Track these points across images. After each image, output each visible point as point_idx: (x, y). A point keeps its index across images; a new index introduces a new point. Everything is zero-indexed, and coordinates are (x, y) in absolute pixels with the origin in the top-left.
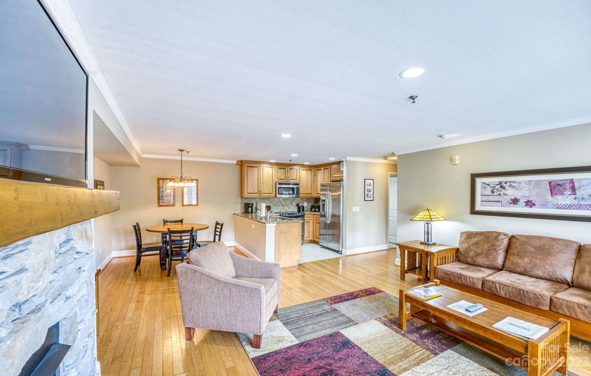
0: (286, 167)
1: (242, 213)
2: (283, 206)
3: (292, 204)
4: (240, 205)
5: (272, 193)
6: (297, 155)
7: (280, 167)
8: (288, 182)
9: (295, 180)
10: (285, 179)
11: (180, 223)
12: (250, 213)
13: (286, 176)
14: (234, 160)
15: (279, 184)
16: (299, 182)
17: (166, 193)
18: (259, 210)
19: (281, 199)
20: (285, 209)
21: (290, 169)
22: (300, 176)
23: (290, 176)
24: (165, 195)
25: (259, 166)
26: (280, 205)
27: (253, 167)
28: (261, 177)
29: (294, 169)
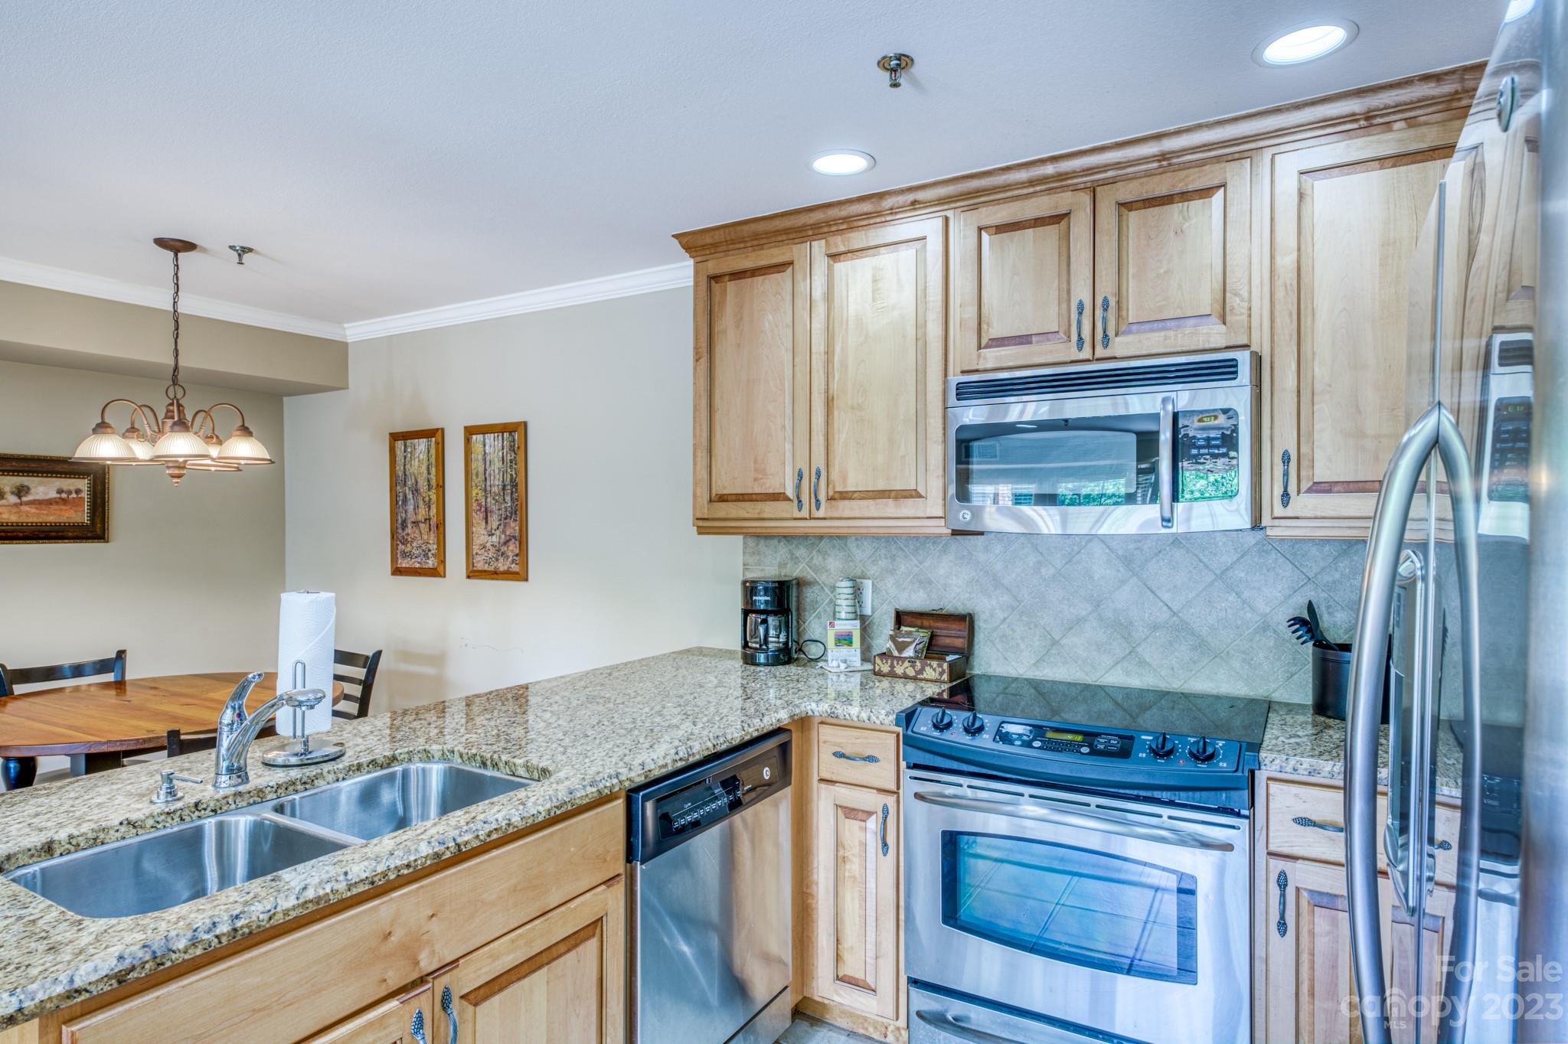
0: (1080, 203)
2: (1122, 623)
3: (1247, 606)
5: (917, 494)
7: (1004, 213)
8: (1095, 359)
9: (1205, 316)
10: (1063, 333)
13: (1081, 292)
16: (1261, 342)
17: (416, 507)
18: (844, 639)
19: (1097, 548)
20: (1142, 663)
21: (1126, 206)
22: (1286, 261)
23: (1132, 287)
24: (411, 517)
25: (797, 252)
26: (1083, 609)
27: (754, 272)
28: (819, 346)
29: (1185, 196)
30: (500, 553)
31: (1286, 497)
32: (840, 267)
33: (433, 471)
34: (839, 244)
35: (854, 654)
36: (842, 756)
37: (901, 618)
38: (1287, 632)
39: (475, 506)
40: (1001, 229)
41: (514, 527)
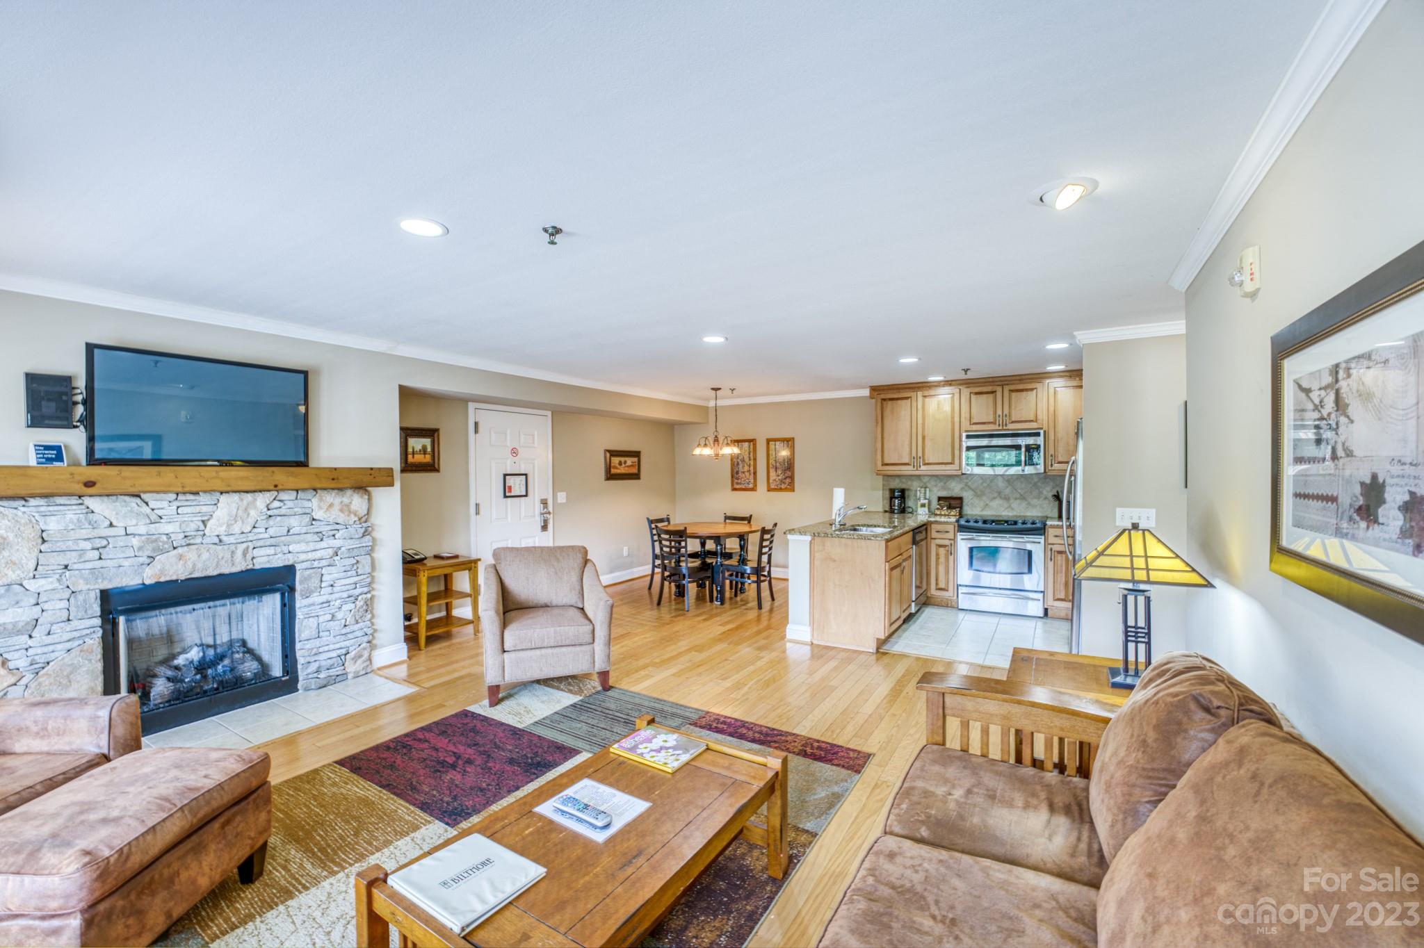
0: (999, 389)
1: (886, 511)
2: (1007, 499)
3: (1041, 493)
4: (881, 492)
5: (951, 463)
6: (916, 360)
7: (977, 390)
8: (1003, 430)
9: (1032, 421)
10: (994, 423)
11: (746, 522)
12: (896, 511)
13: (999, 412)
14: (861, 387)
15: (968, 437)
16: (1045, 428)
17: (743, 467)
18: (923, 505)
19: (1000, 478)
20: (1012, 509)
21: (1011, 391)
22: (1052, 409)
23: (1013, 412)
24: (741, 470)
25: (913, 394)
26: (996, 495)
27: (898, 399)
28: (920, 421)
29: (1027, 390)
30: (782, 482)
31: (1052, 465)
32: (927, 400)
33: (752, 454)
34: (926, 393)
35: (926, 509)
36: (938, 532)
37: (940, 499)
38: (1051, 499)
39: (771, 466)
40: (977, 393)
41: (789, 473)
